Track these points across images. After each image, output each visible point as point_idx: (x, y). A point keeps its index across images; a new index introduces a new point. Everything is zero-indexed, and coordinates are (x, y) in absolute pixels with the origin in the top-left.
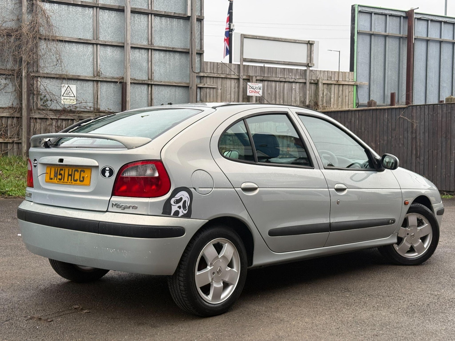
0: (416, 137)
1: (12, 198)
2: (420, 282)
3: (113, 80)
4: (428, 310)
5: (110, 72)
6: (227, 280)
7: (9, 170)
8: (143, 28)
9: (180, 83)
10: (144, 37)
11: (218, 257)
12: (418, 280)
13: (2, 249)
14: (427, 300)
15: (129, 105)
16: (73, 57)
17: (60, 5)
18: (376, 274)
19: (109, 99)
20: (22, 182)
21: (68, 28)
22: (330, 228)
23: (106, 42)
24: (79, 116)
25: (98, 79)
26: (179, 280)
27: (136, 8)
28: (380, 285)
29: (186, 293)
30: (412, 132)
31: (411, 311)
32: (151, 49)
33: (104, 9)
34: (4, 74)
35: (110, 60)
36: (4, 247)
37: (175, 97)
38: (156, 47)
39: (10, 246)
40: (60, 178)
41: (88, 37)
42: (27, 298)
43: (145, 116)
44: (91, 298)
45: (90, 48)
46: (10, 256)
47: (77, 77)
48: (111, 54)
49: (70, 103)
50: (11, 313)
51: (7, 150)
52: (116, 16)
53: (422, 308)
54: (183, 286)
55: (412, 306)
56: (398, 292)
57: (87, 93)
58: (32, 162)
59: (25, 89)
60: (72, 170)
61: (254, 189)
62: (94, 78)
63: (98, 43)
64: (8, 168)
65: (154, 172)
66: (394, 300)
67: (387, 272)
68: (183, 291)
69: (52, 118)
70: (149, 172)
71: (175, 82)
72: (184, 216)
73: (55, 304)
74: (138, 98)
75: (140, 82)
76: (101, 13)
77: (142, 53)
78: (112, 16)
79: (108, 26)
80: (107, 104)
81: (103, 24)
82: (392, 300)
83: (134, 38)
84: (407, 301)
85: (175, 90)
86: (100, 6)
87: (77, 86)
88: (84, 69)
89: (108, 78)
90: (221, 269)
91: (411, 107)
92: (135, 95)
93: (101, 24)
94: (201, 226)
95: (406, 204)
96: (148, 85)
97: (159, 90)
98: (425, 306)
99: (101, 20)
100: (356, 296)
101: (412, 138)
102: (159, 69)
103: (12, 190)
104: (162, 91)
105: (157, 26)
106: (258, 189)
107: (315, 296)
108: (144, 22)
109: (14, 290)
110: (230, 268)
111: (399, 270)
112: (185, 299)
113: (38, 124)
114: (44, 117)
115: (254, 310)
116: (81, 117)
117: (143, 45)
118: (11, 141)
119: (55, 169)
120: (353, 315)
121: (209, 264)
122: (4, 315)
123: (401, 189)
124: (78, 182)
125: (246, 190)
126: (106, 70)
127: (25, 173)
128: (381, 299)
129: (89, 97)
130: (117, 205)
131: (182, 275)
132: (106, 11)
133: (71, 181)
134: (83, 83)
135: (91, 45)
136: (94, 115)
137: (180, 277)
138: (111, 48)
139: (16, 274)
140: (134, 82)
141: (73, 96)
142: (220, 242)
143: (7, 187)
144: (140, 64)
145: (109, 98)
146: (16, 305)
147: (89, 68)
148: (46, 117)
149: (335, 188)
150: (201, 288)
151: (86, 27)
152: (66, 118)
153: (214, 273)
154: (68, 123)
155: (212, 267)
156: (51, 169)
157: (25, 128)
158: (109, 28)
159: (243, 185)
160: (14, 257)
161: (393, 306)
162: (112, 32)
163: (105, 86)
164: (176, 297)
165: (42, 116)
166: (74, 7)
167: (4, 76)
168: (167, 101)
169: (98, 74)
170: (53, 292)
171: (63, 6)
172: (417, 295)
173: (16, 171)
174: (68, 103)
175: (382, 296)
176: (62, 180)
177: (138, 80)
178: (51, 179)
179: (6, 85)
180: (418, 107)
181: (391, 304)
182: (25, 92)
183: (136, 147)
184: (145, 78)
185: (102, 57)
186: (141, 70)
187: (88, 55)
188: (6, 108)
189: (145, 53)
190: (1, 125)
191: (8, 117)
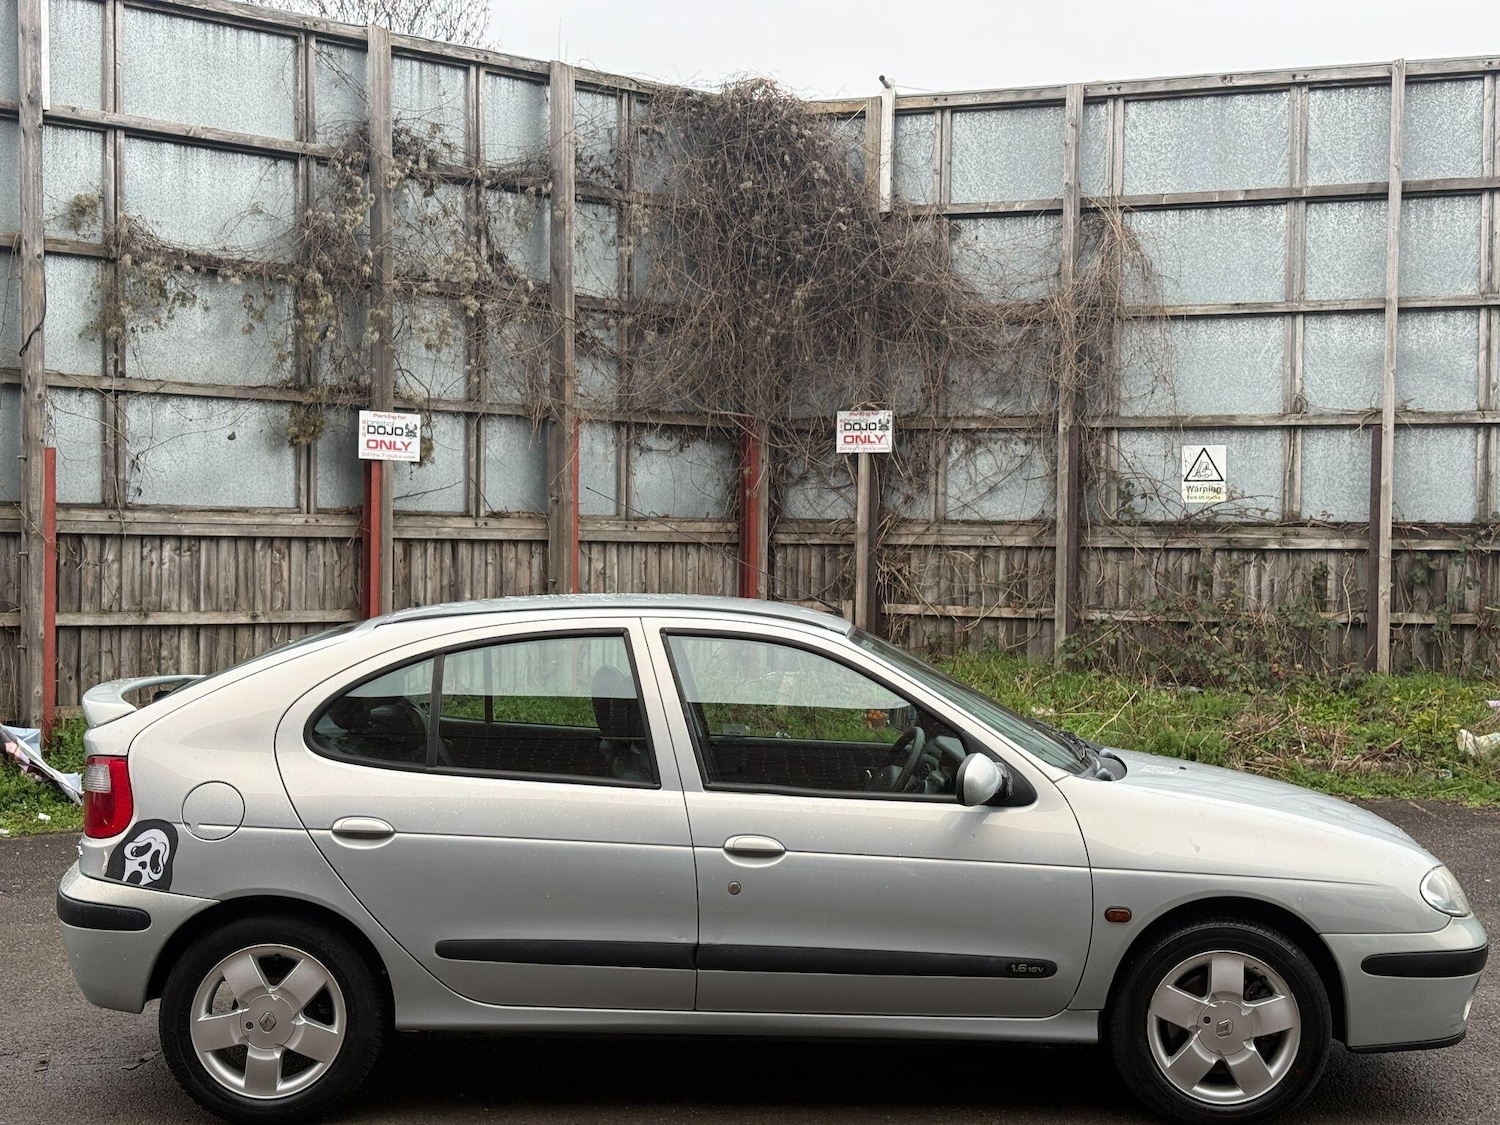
3: (1347, 421)
5: (1338, 396)
6: (296, 1047)
8: (1461, 239)
10: (1466, 269)
15: (1387, 498)
16: (1218, 362)
17: (1183, 212)
19: (1334, 482)
21: (1208, 278)
22: (697, 957)
24: (1229, 541)
25: (1293, 422)
27: (1430, 182)
32: (1489, 308)
33: (1323, 202)
34: (1020, 430)
35: (1340, 358)
41: (1268, 296)
45: (1276, 329)
47: (1225, 422)
48: (1344, 338)
49: (1205, 501)
51: (1026, 637)
52: (1365, 215)
57: (1261, 467)
59: (1064, 468)
61: (381, 835)
62: (1285, 419)
63: (1297, 310)
69: (1146, 546)
72: (153, 885)
74: (1438, 473)
75: (1443, 420)
76: (1314, 214)
77: (1455, 325)
78: (1351, 217)
79: (1335, 252)
81: (1320, 248)
83: (1428, 278)
86: (1307, 195)
87: (1230, 448)
88: (1254, 394)
89: (1328, 417)
90: (275, 1019)
93: (1313, 250)
95: (1121, 917)
96: (1476, 426)
99: (1313, 237)
106: (398, 836)
108: (1467, 220)
113: (1108, 564)
114: (1124, 546)
116: (1239, 541)
117: (1456, 299)
118: (1032, 613)
123: (1089, 866)
125: (350, 835)
126: (1326, 390)
129: (1268, 479)
132: (1330, 206)
134: (1247, 438)
135: (1276, 320)
136: (1280, 535)
138: (1346, 319)
140: (1419, 421)
141: (1217, 477)
142: (284, 956)
144: (1445, 361)
147: (1271, 390)
148: (1128, 546)
149: (728, 846)
151: (1263, 266)
152: (1193, 545)
153: (249, 1025)
154: (1198, 559)
155: (246, 1010)
157: (1063, 580)
158: (1338, 258)
159: (338, 825)
162: (1351, 270)
163: (1319, 441)
165: (1118, 543)
166: (1228, 212)
167: (1022, 435)
169: (1298, 404)
171: (1194, 212)
174: (1199, 501)
177: (1433, 414)
179: (1026, 459)
184: (1468, 403)
185: (1314, 351)
186: (1450, 380)
187: (1269, 350)
188: (1023, 524)
189: (1467, 323)
190: (1009, 568)
191: (1030, 548)
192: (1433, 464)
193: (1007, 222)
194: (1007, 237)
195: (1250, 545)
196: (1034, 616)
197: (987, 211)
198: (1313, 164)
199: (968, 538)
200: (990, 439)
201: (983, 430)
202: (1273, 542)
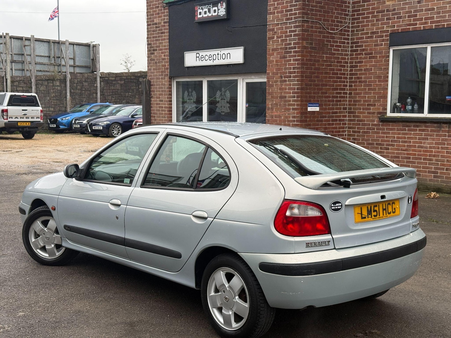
40: (376, 214)
60: (386, 204)
119: (368, 207)
124: (392, 214)
133: (386, 214)
156: (361, 208)
176: (378, 216)
178: (364, 218)
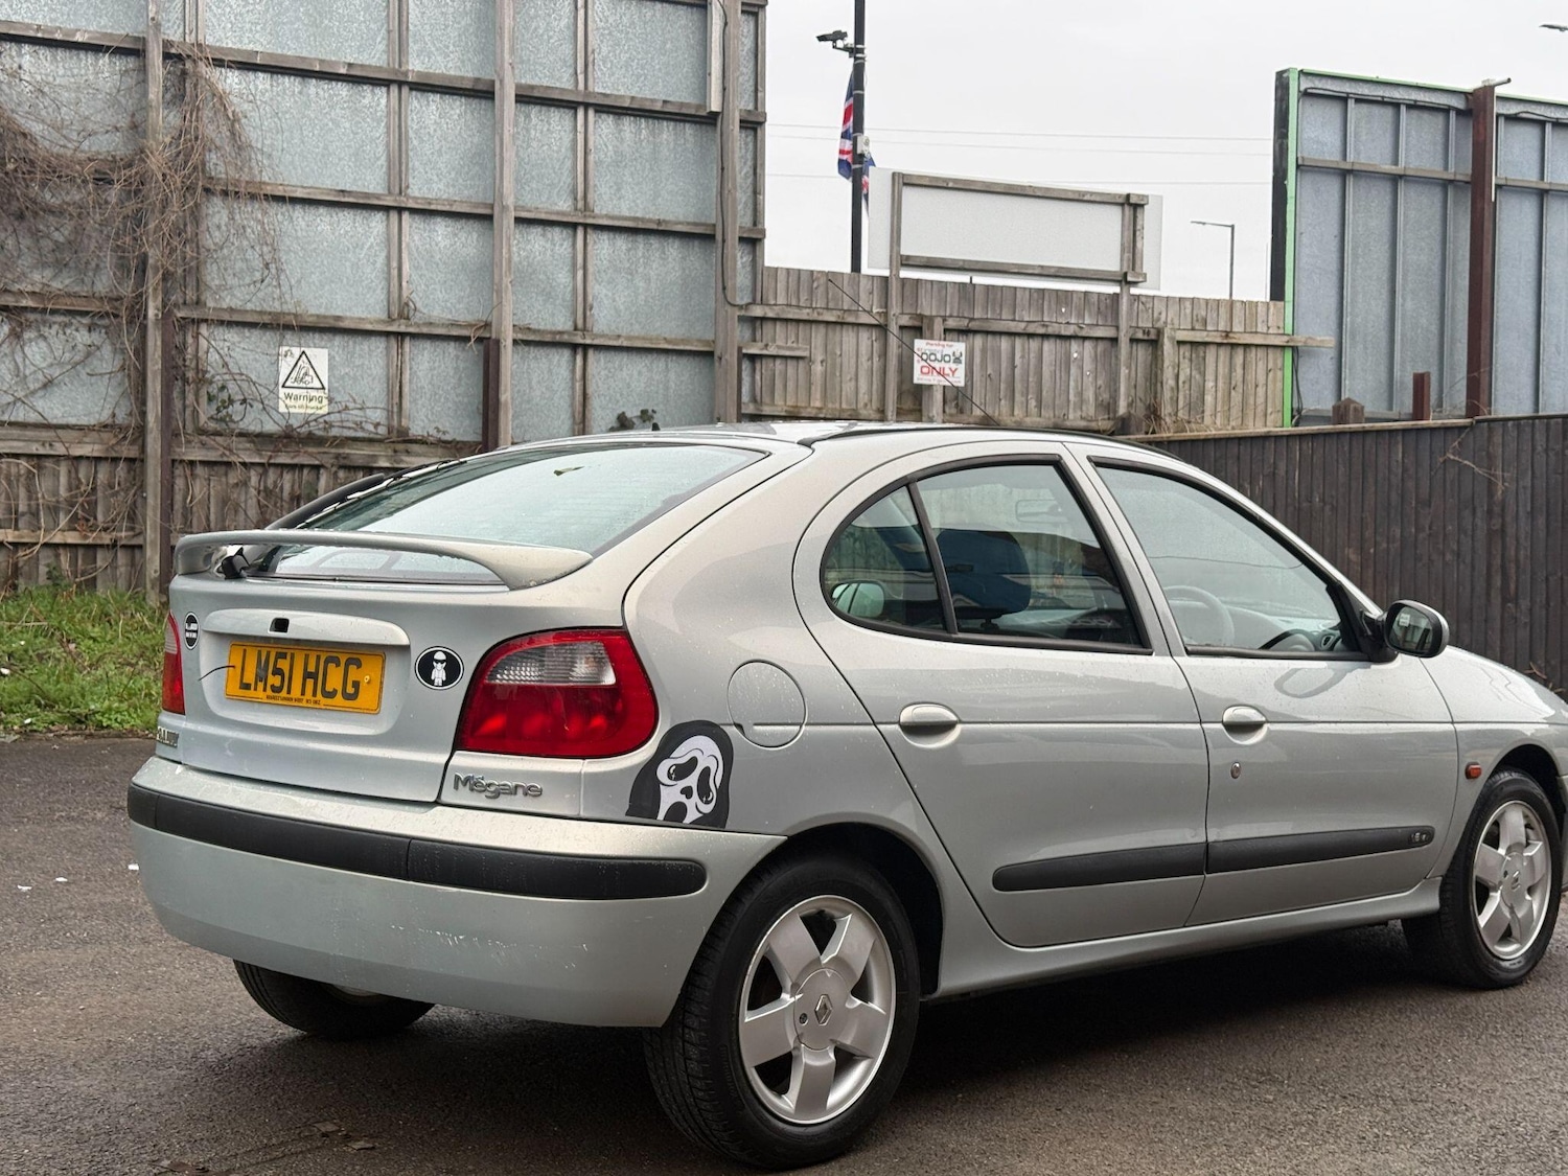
0: (1503, 530)
1: (109, 736)
2: (1523, 1051)
3: (455, 332)
4: (1553, 1151)
5: (443, 304)
6: (848, 1040)
7: (99, 639)
8: (557, 152)
9: (682, 340)
10: (562, 184)
11: (818, 960)
12: (1516, 1042)
13: (75, 916)
14: (1549, 1114)
15: (507, 417)
16: (318, 255)
17: (275, 76)
18: (1368, 1020)
19: (440, 397)
20: (144, 680)
21: (304, 157)
22: (1207, 859)
23: (430, 204)
24: (337, 456)
25: (403, 329)
26: (684, 1041)
27: (532, 87)
28: (1384, 1060)
29: (707, 1084)
30: (1490, 512)
31: (1493, 1157)
32: (586, 226)
33: (424, 91)
34: (84, 314)
35: (445, 263)
36: (82, 909)
37: (667, 388)
38: (602, 217)
39: (102, 905)
40: (278, 684)
41: (371, 186)
42: (159, 1094)
43: (570, 470)
44: (379, 1097)
45: (377, 221)
46: (101, 944)
47: (332, 323)
48: (447, 242)
49: (310, 411)
50: (105, 1148)
51: (95, 569)
52: (465, 112)
53: (1531, 1145)
54: (698, 1062)
55: (1499, 1137)
56: (1448, 1085)
57: (365, 376)
58: (182, 625)
59: (157, 363)
60: (318, 657)
61: (943, 728)
62: (391, 325)
63: (403, 205)
64: (96, 631)
65: (600, 672)
66: (1433, 1113)
67: (1408, 1014)
68: (699, 1078)
69: (247, 460)
70: (582, 670)
71: (665, 339)
72: (704, 822)
73: (255, 1116)
74: (538, 393)
75: (548, 338)
76: (415, 102)
77: (553, 240)
78: (452, 112)
79: (437, 147)
80: (433, 413)
81: (422, 141)
82: (1426, 1114)
83: (527, 188)
84: (1479, 1119)
85: (667, 365)
86: (410, 79)
87: (333, 353)
88: (357, 294)
89: (438, 326)
90: (828, 1005)
91: (1486, 424)
92: (530, 383)
93: (415, 142)
94: (760, 857)
95: (1473, 775)
96: (574, 347)
97: (610, 365)
98: (1544, 1139)
99: (415, 127)
100: (1298, 1099)
101: (1490, 533)
102: (610, 294)
103: (110, 709)
104: (621, 370)
105: (606, 146)
106: (959, 727)
107: (1155, 1099)
108: (563, 133)
109: (115, 1064)
110: (859, 1002)
111: (1450, 1004)
112: (704, 1105)
113: (198, 481)
114: (220, 459)
115: (943, 1145)
116: (346, 457)
117: (558, 213)
118: (106, 539)
119: (260, 652)
120: (1288, 1167)
121: (788, 984)
122: (79, 1154)
123: (1453, 723)
124: (339, 699)
125: (916, 729)
126: (431, 297)
127: (154, 650)
128: (1387, 1111)
129: (373, 390)
130: (471, 783)
131: (693, 1022)
132: (431, 96)
133: (314, 694)
134: (351, 343)
135: (381, 214)
136: (390, 452)
137: (687, 1031)
138: (450, 222)
139: (121, 1008)
140: (525, 338)
141: (320, 386)
142: (827, 910)
143: (92, 700)
144: (545, 277)
145: (441, 392)
146: (122, 1120)
147: (374, 291)
148: (225, 459)
149: (1225, 720)
150: (760, 1069)
151: (363, 151)
152: (296, 461)
153: (803, 1018)
154: (301, 478)
155: (798, 997)
156: (245, 650)
157: (156, 497)
158: (440, 155)
159: (907, 715)
160: (117, 947)
161: (1431, 1136)
162: (454, 169)
163: (426, 352)
164: (674, 1098)
165: (212, 456)
166: (325, 85)
167: (86, 320)
168: (637, 402)
169: (404, 311)
170: (248, 1075)
171: (287, 79)
172: (1513, 1098)
173: (125, 645)
174: (302, 411)
175: (1393, 1100)
176: (284, 693)
177: (539, 331)
178: (246, 687)
179: (91, 351)
180: (1510, 424)
181: (1424, 1131)
182: (155, 372)
183: (540, 584)
184: (565, 323)
185: (419, 253)
186: (548, 296)
187: (371, 247)
188: (90, 428)
189: (564, 240)
190: (74, 485)
191: (98, 459)
192: (534, 383)
193: (60, 53)
194: (61, 72)
195: (360, 462)
196: (107, 542)
197: (40, 35)
198: (413, 47)
199: (21, 444)
200: (44, 322)
201: (34, 310)
202: (384, 459)
